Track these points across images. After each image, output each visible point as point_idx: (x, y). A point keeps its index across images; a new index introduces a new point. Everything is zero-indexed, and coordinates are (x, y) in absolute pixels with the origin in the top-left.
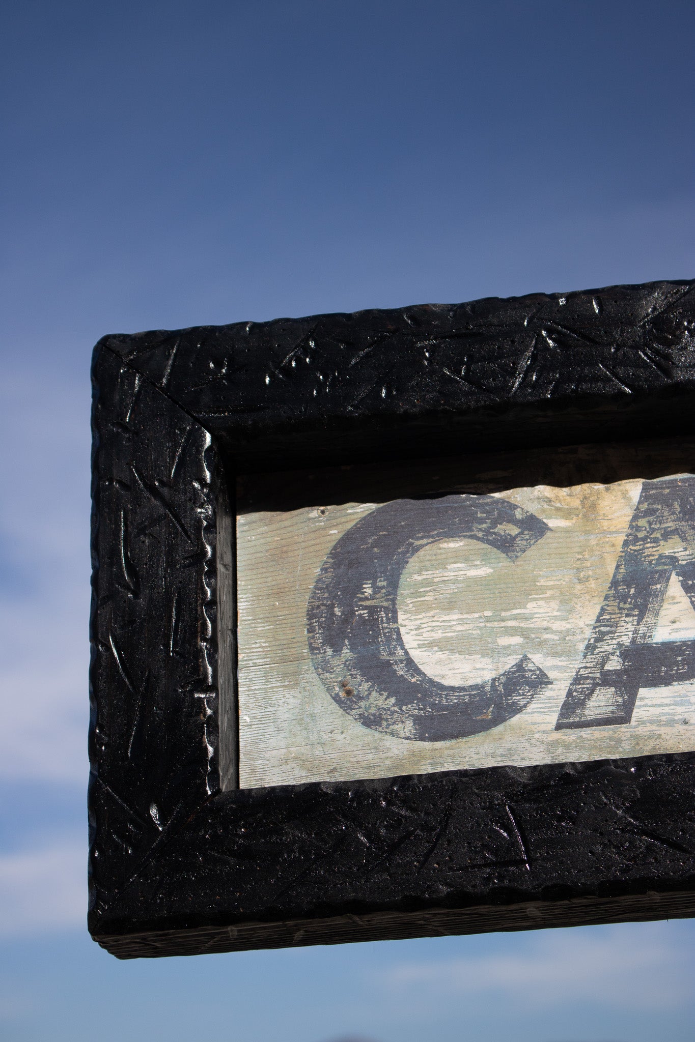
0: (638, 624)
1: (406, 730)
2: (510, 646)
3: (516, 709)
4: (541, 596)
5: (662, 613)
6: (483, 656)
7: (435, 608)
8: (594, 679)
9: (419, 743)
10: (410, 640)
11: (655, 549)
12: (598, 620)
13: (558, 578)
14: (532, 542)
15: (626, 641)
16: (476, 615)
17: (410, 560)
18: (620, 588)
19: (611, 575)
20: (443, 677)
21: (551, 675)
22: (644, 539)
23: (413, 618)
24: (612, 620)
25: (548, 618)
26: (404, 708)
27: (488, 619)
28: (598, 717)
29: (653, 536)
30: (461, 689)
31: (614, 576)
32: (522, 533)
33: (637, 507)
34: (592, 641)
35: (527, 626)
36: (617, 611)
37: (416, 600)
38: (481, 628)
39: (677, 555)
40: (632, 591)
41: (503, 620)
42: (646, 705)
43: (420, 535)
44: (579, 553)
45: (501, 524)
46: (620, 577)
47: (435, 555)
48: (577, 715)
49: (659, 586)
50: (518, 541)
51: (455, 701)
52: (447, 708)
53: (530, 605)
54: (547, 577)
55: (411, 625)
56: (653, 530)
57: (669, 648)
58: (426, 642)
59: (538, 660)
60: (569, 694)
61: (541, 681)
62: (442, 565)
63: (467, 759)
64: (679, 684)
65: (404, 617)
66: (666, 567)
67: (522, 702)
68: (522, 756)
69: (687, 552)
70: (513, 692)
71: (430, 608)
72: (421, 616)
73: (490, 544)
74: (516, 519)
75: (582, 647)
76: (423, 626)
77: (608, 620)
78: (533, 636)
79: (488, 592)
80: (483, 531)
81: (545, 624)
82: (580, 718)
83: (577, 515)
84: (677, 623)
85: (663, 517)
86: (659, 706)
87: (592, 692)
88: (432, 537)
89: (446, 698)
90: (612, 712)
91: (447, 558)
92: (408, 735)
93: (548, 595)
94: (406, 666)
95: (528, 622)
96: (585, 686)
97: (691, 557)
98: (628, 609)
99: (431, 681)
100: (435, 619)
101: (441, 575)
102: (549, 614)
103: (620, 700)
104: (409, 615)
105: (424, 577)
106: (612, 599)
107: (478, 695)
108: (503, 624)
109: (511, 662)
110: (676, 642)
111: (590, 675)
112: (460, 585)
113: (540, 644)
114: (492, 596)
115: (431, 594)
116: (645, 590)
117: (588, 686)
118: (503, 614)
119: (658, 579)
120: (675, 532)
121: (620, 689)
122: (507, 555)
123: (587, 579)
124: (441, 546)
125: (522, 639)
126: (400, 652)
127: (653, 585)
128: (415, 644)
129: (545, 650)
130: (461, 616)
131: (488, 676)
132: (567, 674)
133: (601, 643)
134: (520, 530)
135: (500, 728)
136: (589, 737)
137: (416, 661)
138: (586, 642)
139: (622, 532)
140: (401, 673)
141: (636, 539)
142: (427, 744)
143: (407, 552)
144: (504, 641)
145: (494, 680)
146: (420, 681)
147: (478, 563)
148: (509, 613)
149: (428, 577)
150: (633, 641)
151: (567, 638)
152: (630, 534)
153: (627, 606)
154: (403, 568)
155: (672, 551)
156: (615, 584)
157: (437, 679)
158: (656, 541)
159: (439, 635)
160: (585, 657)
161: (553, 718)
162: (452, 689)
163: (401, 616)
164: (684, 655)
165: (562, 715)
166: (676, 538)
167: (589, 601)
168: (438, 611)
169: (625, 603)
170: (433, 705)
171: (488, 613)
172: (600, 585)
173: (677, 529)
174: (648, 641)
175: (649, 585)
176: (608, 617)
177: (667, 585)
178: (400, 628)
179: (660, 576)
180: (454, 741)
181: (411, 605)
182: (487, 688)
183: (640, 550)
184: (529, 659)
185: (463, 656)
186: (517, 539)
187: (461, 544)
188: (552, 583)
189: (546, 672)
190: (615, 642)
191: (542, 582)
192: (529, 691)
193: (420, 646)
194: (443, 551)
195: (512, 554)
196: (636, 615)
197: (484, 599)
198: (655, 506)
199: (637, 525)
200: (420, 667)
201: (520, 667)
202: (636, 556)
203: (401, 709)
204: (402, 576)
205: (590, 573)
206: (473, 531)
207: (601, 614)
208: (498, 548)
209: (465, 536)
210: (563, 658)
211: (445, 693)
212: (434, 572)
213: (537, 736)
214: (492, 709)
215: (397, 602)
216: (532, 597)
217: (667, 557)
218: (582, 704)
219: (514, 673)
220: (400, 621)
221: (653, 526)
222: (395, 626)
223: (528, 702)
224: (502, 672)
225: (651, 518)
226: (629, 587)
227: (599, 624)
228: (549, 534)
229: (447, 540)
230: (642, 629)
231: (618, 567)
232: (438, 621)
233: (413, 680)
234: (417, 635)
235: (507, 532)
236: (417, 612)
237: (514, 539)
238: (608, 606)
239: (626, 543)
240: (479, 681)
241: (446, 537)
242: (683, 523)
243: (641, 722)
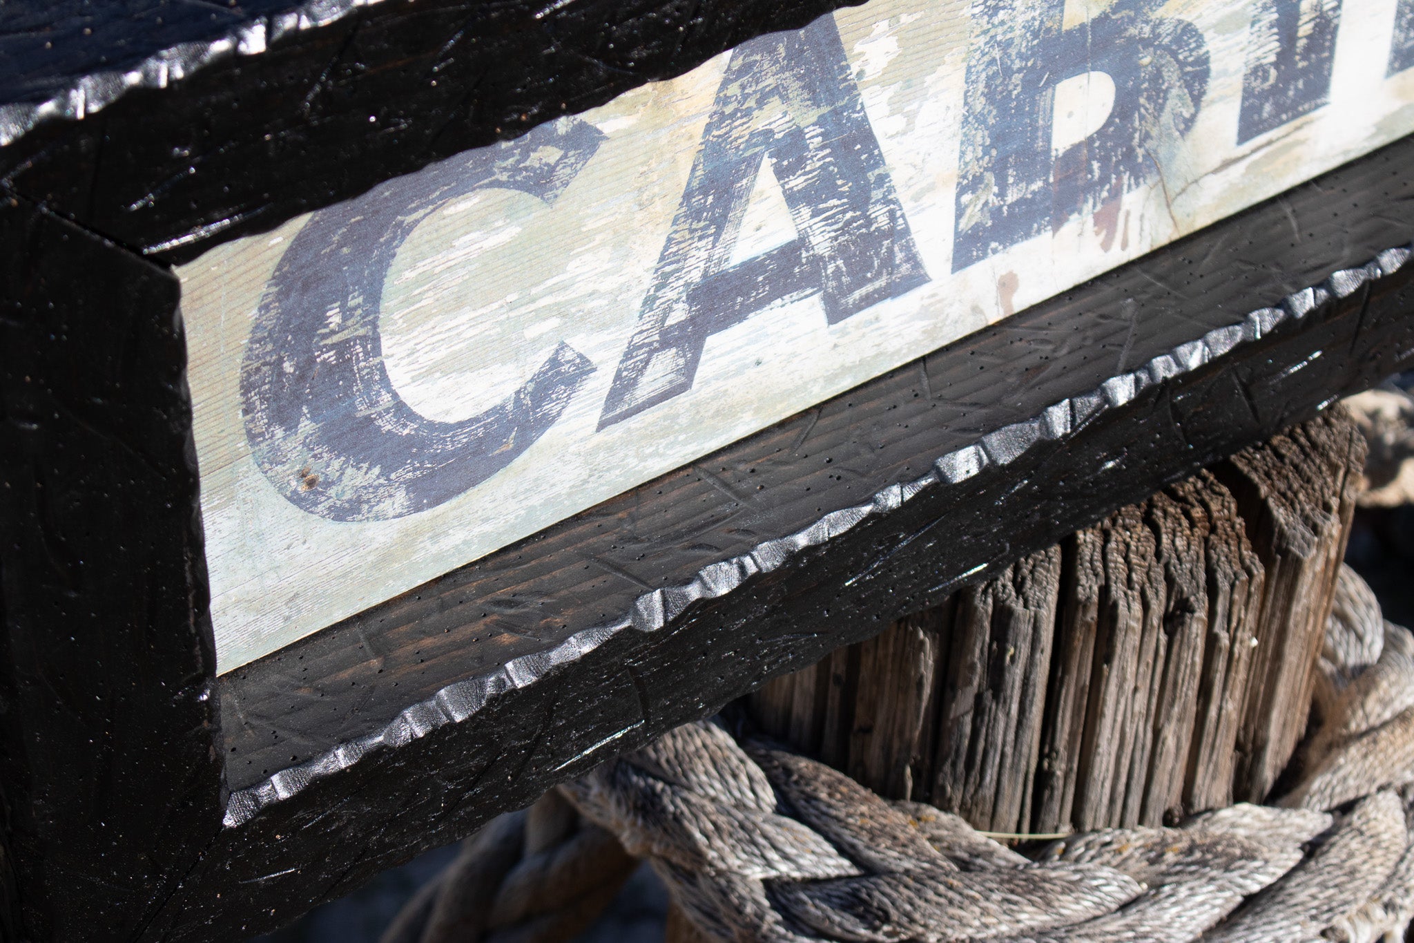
0: (714, 247)
1: (395, 506)
2: (541, 336)
3: (546, 422)
4: (587, 247)
5: (745, 220)
6: (504, 363)
7: (435, 315)
8: (651, 344)
9: (415, 516)
10: (398, 376)
11: (745, 126)
12: (662, 258)
13: (612, 212)
14: (579, 166)
15: (696, 276)
16: (495, 306)
17: (398, 250)
18: (694, 200)
19: (684, 184)
20: (447, 413)
21: (594, 359)
22: (732, 116)
23: (404, 339)
24: (680, 252)
25: (595, 277)
26: (393, 476)
27: (512, 306)
28: (652, 394)
29: (744, 107)
30: (471, 421)
31: (689, 184)
32: (565, 156)
33: (729, 66)
34: (652, 292)
35: (566, 298)
36: (687, 237)
37: (408, 310)
38: (501, 323)
39: (772, 127)
40: (710, 199)
41: (533, 301)
42: (713, 358)
43: (413, 205)
44: (643, 164)
45: (535, 150)
46: (695, 184)
47: (437, 231)
48: (625, 402)
49: (744, 181)
50: (561, 172)
51: (465, 440)
52: (453, 454)
53: (571, 266)
54: (597, 215)
55: (400, 351)
56: (746, 97)
57: (751, 268)
58: (424, 370)
59: (580, 343)
60: (618, 376)
61: (584, 368)
62: (448, 244)
63: (480, 513)
64: (756, 315)
65: (390, 343)
66: (757, 150)
67: (554, 412)
68: (552, 482)
69: (787, 119)
70: (544, 400)
71: (429, 317)
72: (415, 333)
73: (518, 188)
74: (558, 135)
75: (637, 304)
76: (418, 347)
77: (675, 254)
78: (573, 310)
79: (514, 264)
80: (509, 170)
81: (591, 288)
82: (629, 405)
83: (645, 104)
84: (763, 228)
85: (761, 71)
86: (729, 352)
87: (647, 363)
88: (432, 202)
89: (451, 441)
90: (670, 382)
91: (454, 230)
92: (398, 511)
93: (597, 242)
94: (394, 416)
95: (568, 292)
96: (638, 358)
97: (790, 124)
98: (702, 229)
99: (431, 426)
100: (437, 330)
101: (445, 259)
102: (597, 271)
103: (681, 361)
104: (398, 337)
105: (420, 270)
106: (683, 219)
107: (497, 420)
108: (532, 307)
109: (537, 361)
110: (758, 257)
111: (646, 341)
112: (474, 267)
113: (582, 319)
114: (518, 268)
115: (431, 293)
116: (727, 193)
117: (642, 357)
118: (534, 291)
119: (745, 171)
120: (775, 91)
121: (683, 350)
122: (542, 198)
123: (651, 201)
124: (446, 212)
125: (558, 320)
126: (386, 398)
127: (738, 182)
128: (407, 379)
129: (589, 326)
130: (473, 314)
131: (509, 391)
132: (616, 350)
133: (663, 291)
134: (562, 152)
135: (525, 455)
136: (638, 425)
137: (408, 403)
138: (644, 296)
139: (704, 114)
140: (389, 427)
141: (723, 117)
142: (425, 512)
143: (394, 238)
144: (532, 332)
145: (518, 393)
146: (415, 429)
147: (500, 223)
148: (542, 287)
149: (425, 268)
150: (705, 275)
151: (619, 299)
152: (715, 113)
153: (702, 224)
154: (389, 265)
155: (767, 122)
156: (688, 196)
157: (438, 420)
158: (748, 113)
159: (442, 353)
160: (641, 317)
161: (595, 416)
162: (461, 425)
163: (386, 343)
164: (766, 272)
165: (607, 409)
166: (775, 101)
167: (652, 233)
168: (440, 317)
169: (699, 221)
170: (433, 458)
171: (512, 297)
172: (668, 205)
173: (777, 87)
174: (725, 266)
175: (733, 183)
176: (675, 249)
177: (755, 177)
178: (385, 361)
179: (748, 166)
180: (462, 496)
181: (401, 321)
182: (508, 408)
183: (726, 134)
184: (567, 346)
185: (476, 373)
186: (558, 168)
187: (476, 200)
188: (603, 222)
189: (588, 357)
190: (681, 282)
191: (590, 225)
192: (565, 392)
193: (414, 379)
194: (448, 221)
195: (549, 194)
196: (711, 235)
197: (507, 277)
198: (752, 58)
199: (725, 95)
200: (415, 409)
201: (554, 362)
202: (719, 144)
203: (388, 479)
204: (385, 280)
205: (656, 189)
206: (494, 174)
207: (666, 248)
208: (529, 190)
209: (481, 187)
210: (613, 329)
211: (451, 434)
212: (435, 258)
213: (572, 449)
214: (514, 433)
215: (379, 323)
216: (575, 252)
217: (760, 134)
218: (633, 383)
219: (545, 373)
220: (384, 351)
221: (746, 91)
222: (377, 360)
223: (564, 407)
224: (529, 377)
225: (745, 79)
226: (706, 195)
227: (663, 263)
228: (604, 146)
229: (454, 200)
230: (718, 252)
231: (694, 169)
232: (440, 333)
233: (406, 432)
234: (409, 364)
235: (544, 161)
236: (409, 330)
237: (552, 169)
238: (676, 232)
239: (708, 129)
240: (498, 401)
241: (452, 196)
242: (787, 74)
243: (706, 382)
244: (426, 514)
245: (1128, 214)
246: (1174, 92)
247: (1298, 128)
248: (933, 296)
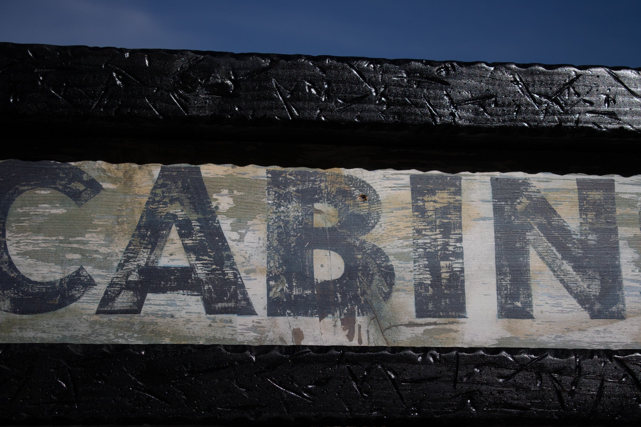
0: (150, 254)
1: (5, 306)
2: (73, 259)
3: (73, 299)
4: (94, 230)
5: (165, 248)
6: (56, 264)
7: (29, 231)
8: (121, 285)
9: (13, 314)
10: (12, 250)
11: (164, 209)
12: (127, 249)
13: (106, 220)
14: (92, 196)
15: (142, 263)
16: (54, 238)
17: (17, 199)
18: (142, 230)
19: (137, 222)
20: (31, 275)
21: (97, 280)
22: (159, 202)
23: (15, 236)
24: (136, 250)
25: (97, 245)
26: (5, 292)
27: (61, 242)
28: (122, 308)
29: (164, 200)
30: (41, 283)
31: (139, 222)
32: (86, 190)
33: (157, 181)
34: (122, 262)
35: (85, 248)
36: (139, 245)
37: (18, 224)
38: (56, 247)
39: (177, 214)
40: (149, 233)
41: (70, 243)
42: (150, 304)
43: (23, 184)
44: (120, 206)
45: (74, 182)
46: (142, 224)
47: (32, 197)
48: (109, 306)
49: (165, 232)
50: (84, 195)
51: (37, 290)
52: (31, 294)
53: (87, 235)
54: (99, 219)
55: (14, 240)
56: (164, 197)
57: (167, 269)
58: (22, 252)
59: (89, 269)
60: (106, 293)
61: (90, 283)
62: (36, 204)
63: (41, 327)
64: (171, 293)
65: (9, 235)
66: (170, 221)
67: (77, 296)
68: (74, 328)
69: (183, 213)
70: (73, 288)
71: (25, 231)
72: (20, 235)
73: (66, 194)
74: (83, 180)
75: (116, 264)
76: (21, 241)
77: (133, 250)
78: (87, 255)
79: (63, 224)
80: (63, 186)
81: (95, 248)
82: (111, 308)
83: (121, 182)
84: (173, 255)
85: (171, 189)
86: (158, 305)
87: (120, 293)
88: (31, 185)
89: (31, 288)
90: (130, 306)
91: (39, 200)
92: (6, 309)
93: (98, 230)
94: (8, 266)
95: (85, 246)
96: (116, 289)
97: (185, 216)
98: (145, 244)
99: (23, 277)
100: (28, 238)
101: (34, 210)
102: (98, 242)
103: (136, 299)
104: (13, 234)
105: (24, 210)
106: (137, 237)
107: (51, 288)
108: (70, 246)
109: (73, 269)
110: (172, 267)
111: (119, 282)
112: (46, 218)
113: (91, 260)
114: (65, 227)
115: (27, 222)
116: (157, 234)
117: (117, 289)
118: (71, 239)
119: (165, 228)
120: (177, 199)
121: (136, 293)
122: (76, 202)
123: (123, 223)
124: (36, 192)
125: (81, 256)
126: (6, 257)
127: (161, 231)
128: (15, 253)
129: (94, 264)
130: (45, 238)
131: (58, 277)
132: (106, 281)
133: (127, 264)
134: (85, 188)
135: (63, 310)
136: (115, 320)
137: (15, 263)
138: (119, 262)
139: (146, 196)
140: (5, 270)
141: (154, 202)
143: (15, 193)
144: (70, 256)
145: (61, 280)
146: (17, 276)
147: (58, 205)
148: (74, 239)
149: (26, 211)
150: (147, 264)
151: (108, 258)
152: (151, 198)
153: (145, 242)
154: (12, 203)
155: (174, 211)
156: (139, 227)
157: (27, 276)
158: (165, 203)
159: (30, 248)
160: (117, 271)
161: (95, 307)
162: (36, 283)
163: (8, 234)
164: (175, 276)
165: (100, 306)
166: (178, 204)
167: (123, 237)
168: (31, 233)
169: (144, 240)
170: (23, 292)
171: (61, 238)
172: (130, 227)
173: (178, 198)
174: (155, 264)
175: (159, 230)
176: (133, 248)
177: (169, 232)
178: (7, 241)
179: (166, 226)
180: (34, 316)
181: (15, 228)
182: (57, 284)
183: (156, 208)
184: (84, 269)
185: (44, 263)
186: (83, 193)
187: (49, 192)
188: (101, 223)
189: (93, 278)
190: (136, 263)
191: (96, 222)
192: (82, 289)
193: (18, 254)
194: (37, 195)
195: (79, 202)
196: (149, 248)
197: (60, 228)
198: (167, 182)
199: (155, 192)
200: (17, 267)
201: (78, 273)
202: (153, 212)
203: (3, 292)
204: (10, 208)
205: (125, 219)
206: (57, 185)
207: (129, 246)
208: (71, 197)
209: (51, 187)
210: (104, 270)
211: (31, 285)
212: (30, 208)
213: (85, 317)
214: (59, 297)
215: (6, 225)
216: (89, 230)
217: (171, 214)
218: (113, 300)
219: (74, 276)
220: (7, 237)
221: (164, 194)
222: (4, 239)
223: (81, 296)
224: (67, 275)
225: (164, 189)
226: (147, 230)
227: (127, 251)
228: (102, 192)
229: (40, 188)
230: (153, 257)
231: (142, 217)
232: (30, 239)
233: (12, 275)
234: (17, 247)
235: (77, 188)
236: (18, 233)
237: (81, 192)
238: (133, 240)
239: (148, 203)
240: (52, 279)
241: (40, 186)
242: (183, 195)
243: (147, 314)
244: (18, 316)
245: (360, 327)
246: (377, 277)
247: (452, 323)
248: (259, 323)
